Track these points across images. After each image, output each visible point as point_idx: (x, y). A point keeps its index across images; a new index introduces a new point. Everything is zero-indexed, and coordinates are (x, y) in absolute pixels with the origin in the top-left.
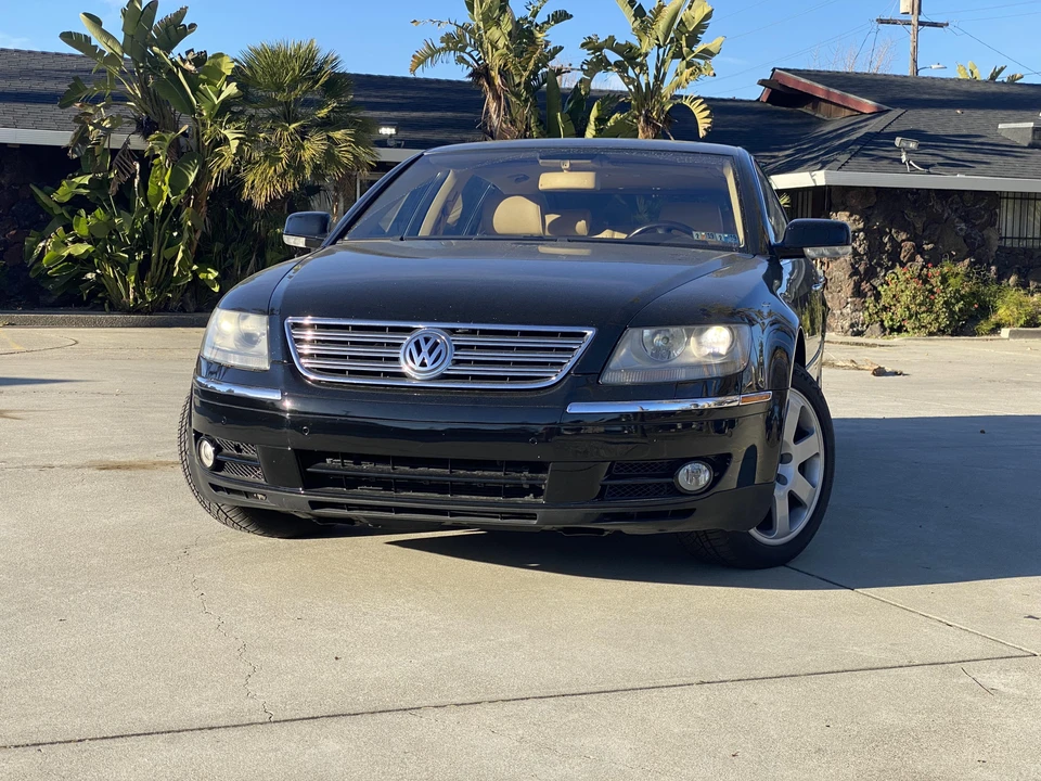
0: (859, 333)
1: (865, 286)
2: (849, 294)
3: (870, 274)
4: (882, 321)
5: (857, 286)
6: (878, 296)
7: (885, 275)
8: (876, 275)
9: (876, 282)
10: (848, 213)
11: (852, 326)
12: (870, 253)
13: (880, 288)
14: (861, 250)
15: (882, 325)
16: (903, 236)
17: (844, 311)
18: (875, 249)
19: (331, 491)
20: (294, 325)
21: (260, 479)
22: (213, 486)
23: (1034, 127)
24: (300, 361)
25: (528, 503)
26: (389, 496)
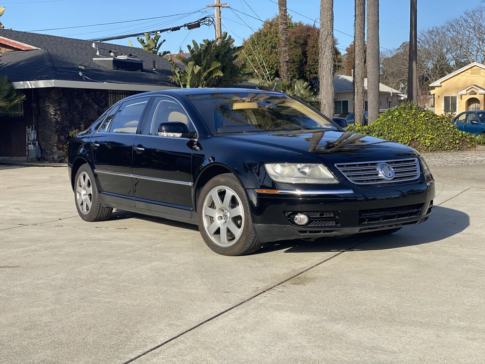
2: (55, 142)
5: (58, 137)
11: (58, 158)
12: (63, 121)
14: (59, 119)
16: (75, 112)
17: (53, 150)
18: (64, 118)
19: (364, 224)
20: (338, 166)
21: (334, 224)
22: (300, 232)
23: (113, 60)
24: (348, 178)
25: (416, 217)
26: (380, 222)
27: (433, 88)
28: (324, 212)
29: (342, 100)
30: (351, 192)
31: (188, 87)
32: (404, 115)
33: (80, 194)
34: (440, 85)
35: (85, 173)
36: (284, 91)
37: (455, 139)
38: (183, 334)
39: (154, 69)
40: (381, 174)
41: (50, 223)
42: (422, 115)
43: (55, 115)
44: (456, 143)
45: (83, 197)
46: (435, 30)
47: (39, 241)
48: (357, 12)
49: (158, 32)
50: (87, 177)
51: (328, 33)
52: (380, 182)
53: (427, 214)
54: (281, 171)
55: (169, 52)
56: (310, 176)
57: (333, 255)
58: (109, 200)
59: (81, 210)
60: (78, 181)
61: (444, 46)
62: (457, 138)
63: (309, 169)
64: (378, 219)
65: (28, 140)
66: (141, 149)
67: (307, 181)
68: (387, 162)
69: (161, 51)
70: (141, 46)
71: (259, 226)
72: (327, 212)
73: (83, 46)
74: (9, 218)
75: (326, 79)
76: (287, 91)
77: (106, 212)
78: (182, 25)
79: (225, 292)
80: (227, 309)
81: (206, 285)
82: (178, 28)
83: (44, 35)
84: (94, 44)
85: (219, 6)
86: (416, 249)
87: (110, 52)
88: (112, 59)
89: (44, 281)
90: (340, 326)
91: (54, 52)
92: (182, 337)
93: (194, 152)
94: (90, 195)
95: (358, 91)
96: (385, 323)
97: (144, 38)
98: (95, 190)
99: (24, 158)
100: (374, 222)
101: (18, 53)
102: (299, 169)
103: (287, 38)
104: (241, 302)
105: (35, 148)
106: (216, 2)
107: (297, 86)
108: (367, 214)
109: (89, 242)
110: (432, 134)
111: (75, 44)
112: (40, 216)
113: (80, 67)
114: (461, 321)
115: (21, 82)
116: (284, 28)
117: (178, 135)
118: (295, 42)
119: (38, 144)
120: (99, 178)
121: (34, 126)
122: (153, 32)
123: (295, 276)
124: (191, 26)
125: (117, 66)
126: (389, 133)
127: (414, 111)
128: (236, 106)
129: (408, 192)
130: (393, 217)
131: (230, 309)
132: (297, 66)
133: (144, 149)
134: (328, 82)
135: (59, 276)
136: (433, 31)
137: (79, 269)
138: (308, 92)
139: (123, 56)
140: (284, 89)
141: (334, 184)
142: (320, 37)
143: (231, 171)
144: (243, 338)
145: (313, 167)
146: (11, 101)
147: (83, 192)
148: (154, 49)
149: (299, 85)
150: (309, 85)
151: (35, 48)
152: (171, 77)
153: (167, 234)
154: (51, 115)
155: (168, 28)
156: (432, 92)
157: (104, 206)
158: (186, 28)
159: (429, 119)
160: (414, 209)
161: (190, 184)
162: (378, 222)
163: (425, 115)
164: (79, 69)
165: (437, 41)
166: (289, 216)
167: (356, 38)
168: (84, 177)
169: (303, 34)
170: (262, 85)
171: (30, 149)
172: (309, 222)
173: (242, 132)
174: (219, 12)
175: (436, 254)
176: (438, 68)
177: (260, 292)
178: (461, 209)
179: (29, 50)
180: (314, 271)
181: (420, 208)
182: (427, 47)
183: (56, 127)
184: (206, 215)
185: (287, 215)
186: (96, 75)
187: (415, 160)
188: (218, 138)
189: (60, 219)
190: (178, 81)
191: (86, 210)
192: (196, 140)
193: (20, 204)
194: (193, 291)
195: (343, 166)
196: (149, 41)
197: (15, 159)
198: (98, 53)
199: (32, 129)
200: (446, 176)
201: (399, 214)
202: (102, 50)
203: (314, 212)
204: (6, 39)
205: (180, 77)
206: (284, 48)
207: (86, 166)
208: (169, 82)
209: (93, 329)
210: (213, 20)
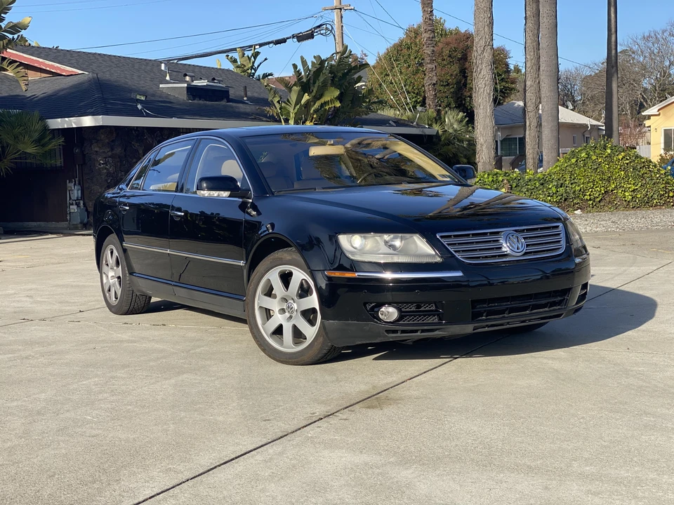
19: (480, 320)
20: (442, 237)
21: (436, 321)
22: (388, 331)
23: (187, 87)
24: (456, 255)
25: (559, 309)
26: (504, 317)
27: (649, 117)
28: (422, 303)
29: (518, 137)
30: (459, 274)
31: (291, 122)
32: (594, 158)
33: (107, 276)
34: (658, 113)
35: (112, 247)
36: (430, 125)
37: (667, 190)
38: (181, 484)
39: (245, 99)
40: (506, 248)
41: (64, 317)
42: (620, 157)
43: (105, 163)
44: (669, 196)
45: (111, 281)
46: (653, 35)
47: (38, 343)
48: (528, 13)
49: (257, 47)
50: (116, 253)
51: (486, 42)
52: (504, 260)
53: (577, 304)
54: (361, 246)
55: (271, 75)
56: (402, 252)
57: (439, 364)
58: (143, 286)
59: (108, 298)
60: (104, 257)
61: (666, 59)
62: (670, 188)
63: (401, 241)
64: (502, 312)
65: (70, 198)
66: (180, 214)
67: (397, 259)
68: (516, 231)
69: (260, 72)
70: (231, 67)
71: (331, 323)
72: (425, 303)
73: (149, 68)
74: (13, 310)
75: (483, 109)
76: (434, 125)
77: (141, 302)
78: (289, 36)
79: (265, 420)
80: (258, 446)
81: (241, 409)
82: (284, 41)
83: (95, 54)
84: (163, 65)
85: (341, 9)
86: (563, 353)
87: (186, 75)
88: (186, 85)
89: (20, 403)
90: (411, 471)
91: (106, 76)
92: (176, 490)
93: (248, 218)
94: (119, 278)
95: (530, 124)
96: (477, 468)
97: (236, 55)
98: (125, 271)
99: (64, 224)
100: (496, 316)
101: (57, 79)
102: (386, 242)
103: (434, 51)
104: (281, 435)
105: (79, 211)
106: (335, 3)
107: (449, 118)
108: (484, 306)
109: (105, 345)
110: (634, 184)
111: (137, 66)
112: (57, 307)
113: (138, 97)
114: (587, 466)
115: (59, 120)
116: (429, 38)
117: (225, 194)
118: (450, 56)
119: (84, 204)
120: (129, 253)
121: (77, 179)
122: (251, 46)
123: (374, 395)
124: (301, 38)
125: (193, 96)
126: (572, 184)
127: (609, 151)
128: (315, 151)
129: (553, 271)
130: (525, 309)
131: (262, 446)
132: (452, 90)
133: (183, 214)
134: (486, 112)
135: (43, 396)
136: (650, 36)
137: (75, 386)
138: (464, 126)
139: (203, 81)
140: (430, 123)
141: (436, 263)
142: (475, 48)
143: (292, 244)
144: (263, 490)
145: (407, 239)
146: (43, 146)
147: (111, 274)
148: (249, 71)
149: (451, 117)
150: (466, 117)
151: (80, 72)
152: (268, 109)
153: (218, 333)
154: (100, 165)
155: (270, 40)
156: (647, 123)
157: (138, 294)
158: (295, 40)
159: (631, 162)
160: (556, 297)
161: (242, 263)
162: (501, 316)
163: (624, 157)
164: (137, 100)
165: (656, 51)
166: (372, 309)
167: (527, 49)
168: (112, 253)
169: (461, 44)
170: (400, 117)
171: (72, 211)
172: (400, 318)
173: (315, 189)
174: (340, 16)
175: (588, 361)
176: (657, 89)
177: (314, 419)
178: (648, 294)
179: (72, 75)
180: (403, 388)
181: (565, 295)
182: (641, 59)
183: (107, 180)
184: (261, 307)
185: (369, 307)
186: (163, 107)
187: (558, 226)
188: (280, 199)
189: (80, 311)
190: (278, 114)
191: (114, 299)
192: (251, 201)
193: (37, 289)
194: (220, 418)
195: (450, 236)
196: (243, 59)
197: (53, 225)
198: (168, 78)
199: (75, 184)
200: (643, 245)
201: (533, 305)
202: (175, 73)
203: (407, 303)
204: (41, 60)
205: (280, 109)
206: (429, 66)
207: (113, 237)
208: (265, 116)
209: (57, 476)
210: (332, 28)
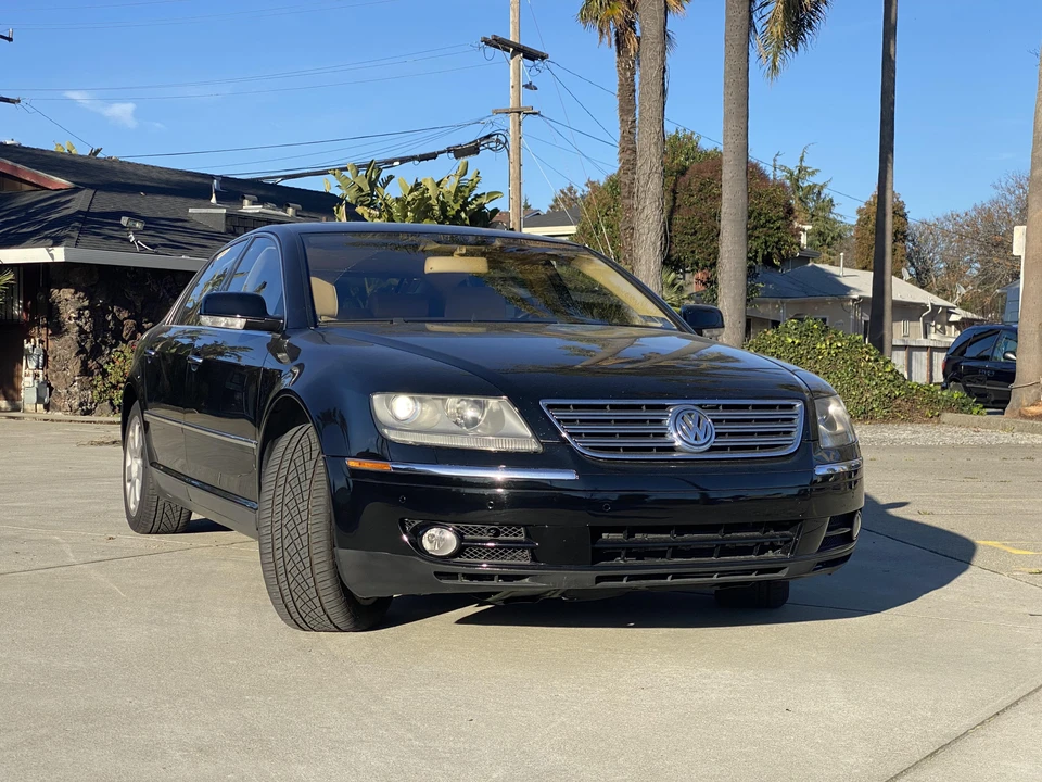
0: (88, 412)
1: (92, 364)
2: (77, 372)
3: (96, 352)
4: (111, 400)
5: (84, 364)
6: (105, 374)
7: (110, 353)
8: (101, 353)
9: (102, 360)
10: (72, 291)
11: (81, 405)
12: (95, 332)
13: (105, 367)
14: (86, 328)
15: (111, 403)
16: (125, 314)
17: (72, 390)
18: (100, 326)
19: (610, 565)
21: (527, 560)
22: (439, 574)
24: (572, 440)
25: (779, 558)
28: (501, 525)
30: (570, 476)
40: (673, 436)
43: (79, 318)
49: (396, 163)
52: (667, 457)
53: (820, 552)
54: (412, 415)
63: (483, 412)
64: (658, 554)
65: (26, 366)
66: (197, 359)
71: (349, 553)
72: (508, 526)
78: (442, 149)
82: (433, 156)
85: (519, 113)
87: (243, 197)
100: (645, 561)
106: (512, 104)
108: (620, 539)
113: (131, 223)
117: (239, 324)
119: (46, 375)
121: (38, 339)
124: (460, 152)
128: (433, 266)
133: (201, 360)
141: (531, 453)
151: (73, 185)
155: (414, 154)
158: (451, 155)
162: (658, 561)
166: (414, 531)
171: (27, 385)
174: (517, 123)
179: (61, 189)
185: (409, 528)
187: (793, 406)
196: (357, 180)
198: (213, 200)
199: (35, 346)
203: (475, 524)
206: (626, 201)
210: (506, 141)
